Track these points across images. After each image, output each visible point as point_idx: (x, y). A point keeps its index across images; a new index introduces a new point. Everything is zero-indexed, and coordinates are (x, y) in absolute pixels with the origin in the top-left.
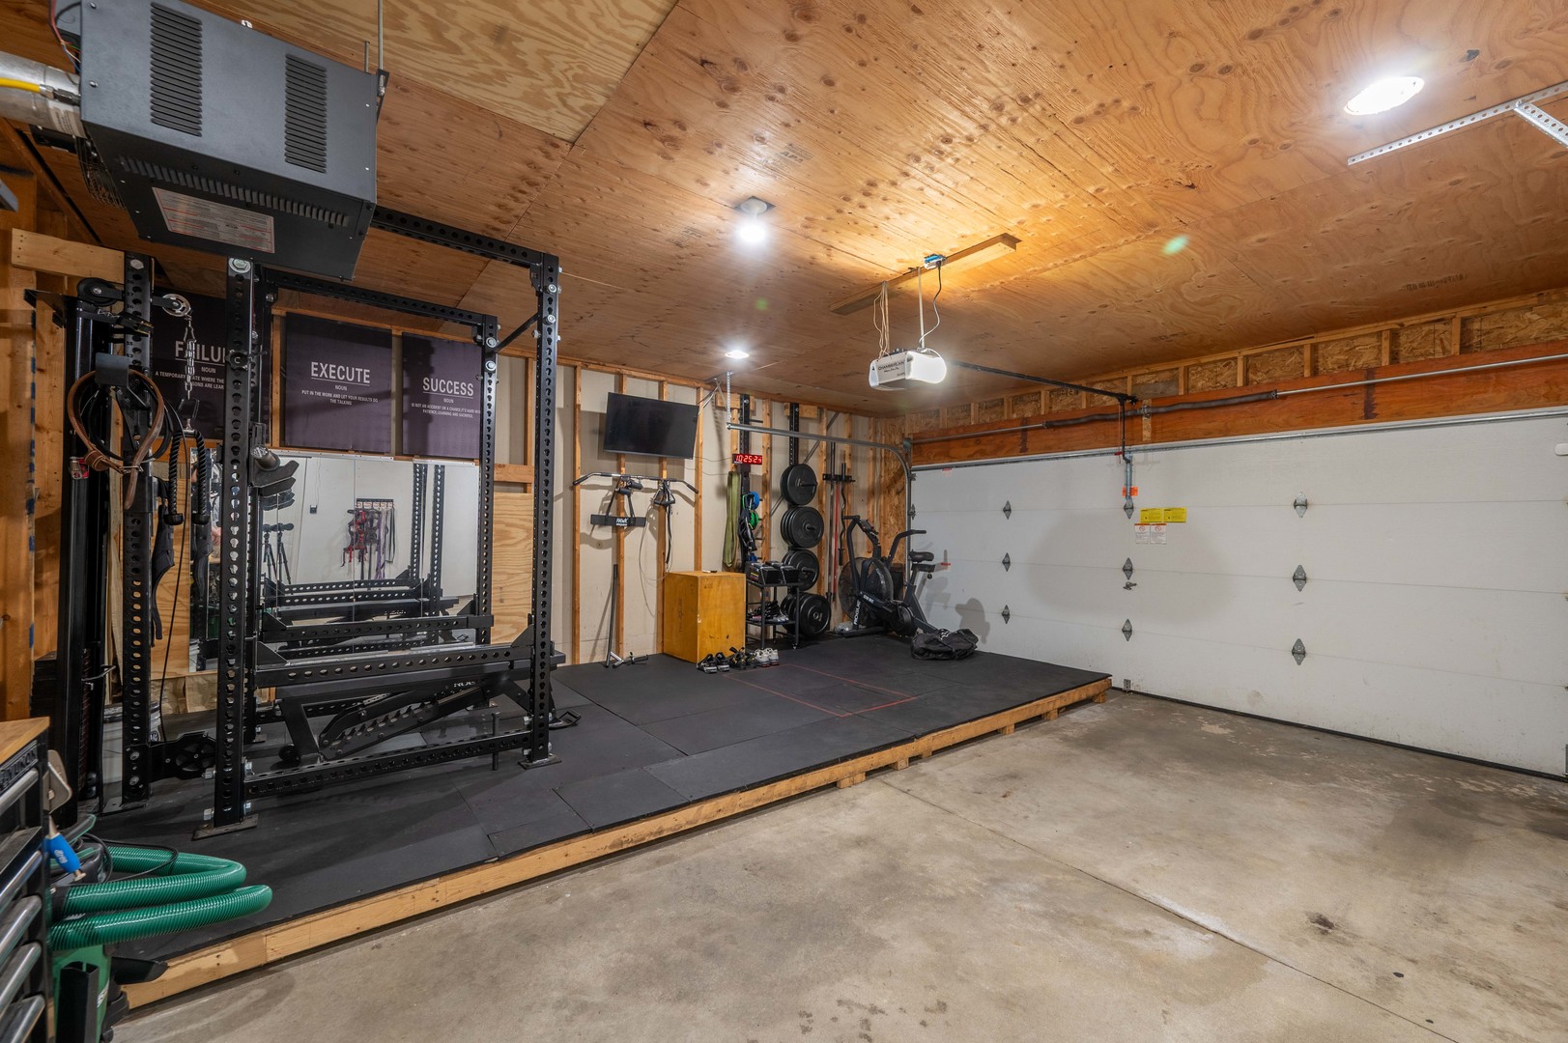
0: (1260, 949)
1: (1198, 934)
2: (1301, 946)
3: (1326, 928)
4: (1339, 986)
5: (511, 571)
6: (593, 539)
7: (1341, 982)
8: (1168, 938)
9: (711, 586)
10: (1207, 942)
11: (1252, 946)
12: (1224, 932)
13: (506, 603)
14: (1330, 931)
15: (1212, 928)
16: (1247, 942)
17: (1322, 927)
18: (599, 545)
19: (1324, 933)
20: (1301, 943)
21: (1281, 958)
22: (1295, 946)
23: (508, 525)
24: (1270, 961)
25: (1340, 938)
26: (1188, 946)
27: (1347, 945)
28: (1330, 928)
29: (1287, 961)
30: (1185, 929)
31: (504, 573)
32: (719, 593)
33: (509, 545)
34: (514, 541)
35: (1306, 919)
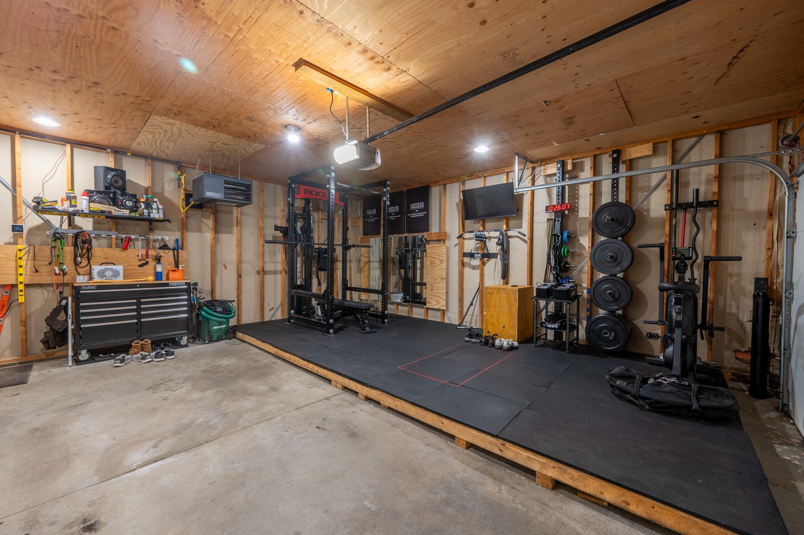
0: (108, 482)
1: (139, 463)
2: (91, 501)
3: (86, 525)
4: (57, 500)
5: (435, 278)
6: (472, 265)
7: (58, 502)
8: (147, 452)
9: (492, 293)
10: (132, 464)
11: (113, 480)
12: (131, 473)
13: (434, 291)
14: (82, 526)
15: (138, 470)
16: (117, 479)
17: (88, 523)
18: (474, 268)
19: (85, 521)
20: (92, 503)
21: (95, 487)
22: (94, 498)
23: (434, 258)
24: (98, 481)
25: (73, 527)
26: (136, 457)
27: (66, 526)
28: (83, 528)
29: (91, 488)
30: (146, 460)
31: (433, 278)
32: (498, 298)
33: (434, 267)
34: (436, 265)
35: (102, 519)
